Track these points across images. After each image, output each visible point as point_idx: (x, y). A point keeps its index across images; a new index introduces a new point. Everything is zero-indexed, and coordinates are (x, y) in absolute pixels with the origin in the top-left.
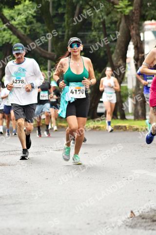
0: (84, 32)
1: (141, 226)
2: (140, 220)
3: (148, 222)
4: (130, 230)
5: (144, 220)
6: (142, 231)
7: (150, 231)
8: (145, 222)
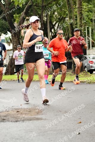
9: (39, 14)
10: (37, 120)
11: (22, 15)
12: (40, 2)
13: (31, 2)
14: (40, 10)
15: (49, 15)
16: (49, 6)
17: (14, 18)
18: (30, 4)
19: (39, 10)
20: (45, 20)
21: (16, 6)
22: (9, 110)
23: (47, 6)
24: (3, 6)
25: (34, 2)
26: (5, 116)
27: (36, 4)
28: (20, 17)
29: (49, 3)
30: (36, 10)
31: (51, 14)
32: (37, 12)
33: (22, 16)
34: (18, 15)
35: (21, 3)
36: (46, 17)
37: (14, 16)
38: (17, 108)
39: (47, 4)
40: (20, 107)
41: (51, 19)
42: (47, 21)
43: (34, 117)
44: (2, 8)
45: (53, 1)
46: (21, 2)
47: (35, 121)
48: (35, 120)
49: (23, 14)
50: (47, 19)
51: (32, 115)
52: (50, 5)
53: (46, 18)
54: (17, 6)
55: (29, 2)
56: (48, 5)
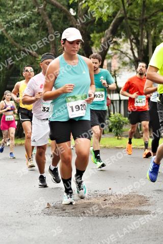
0: (15, 76)
1: (54, 213)
2: (54, 209)
3: (59, 211)
4: (47, 216)
5: (57, 209)
6: (55, 217)
7: (61, 217)
8: (58, 211)
9: (134, 33)
10: (140, 214)
11: (107, 34)
12: (137, 12)
13: (123, 12)
14: (137, 26)
15: (153, 36)
16: (153, 20)
17: (92, 39)
18: (121, 16)
19: (135, 26)
20: (145, 44)
21: (97, 19)
22: (90, 197)
23: (149, 20)
24: (74, 19)
25: (127, 13)
26: (84, 207)
27: (131, 15)
28: (100, 37)
29: (151, 13)
30: (130, 26)
31: (155, 33)
32: (132, 29)
33: (107, 36)
34: (97, 35)
35: (105, 14)
36: (147, 38)
37: (92, 35)
38: (103, 193)
39: (148, 16)
40: (110, 192)
41: (155, 41)
42: (148, 46)
43: (135, 208)
44: (72, 22)
45: (159, 11)
46: (106, 12)
47: (138, 216)
48: (137, 214)
49: (109, 33)
50: (148, 43)
51: (131, 206)
52: (154, 18)
53: (146, 41)
54: (99, 19)
55: (119, 12)
56: (150, 18)
